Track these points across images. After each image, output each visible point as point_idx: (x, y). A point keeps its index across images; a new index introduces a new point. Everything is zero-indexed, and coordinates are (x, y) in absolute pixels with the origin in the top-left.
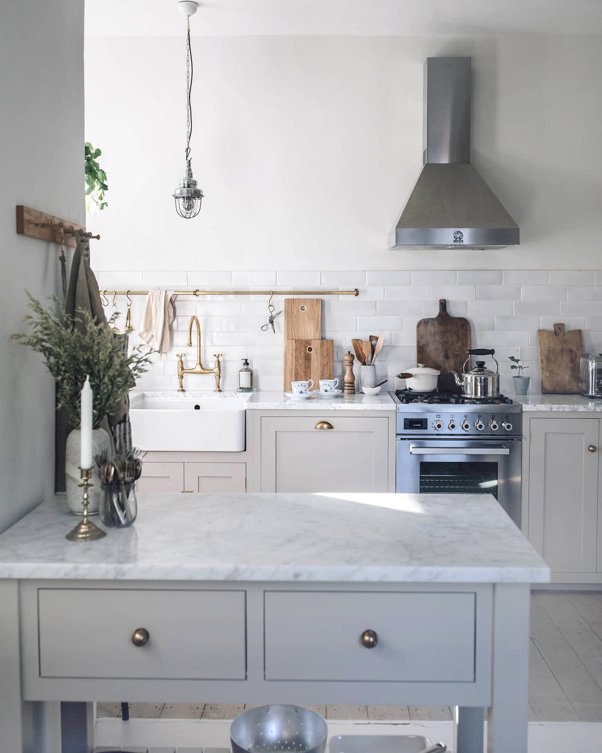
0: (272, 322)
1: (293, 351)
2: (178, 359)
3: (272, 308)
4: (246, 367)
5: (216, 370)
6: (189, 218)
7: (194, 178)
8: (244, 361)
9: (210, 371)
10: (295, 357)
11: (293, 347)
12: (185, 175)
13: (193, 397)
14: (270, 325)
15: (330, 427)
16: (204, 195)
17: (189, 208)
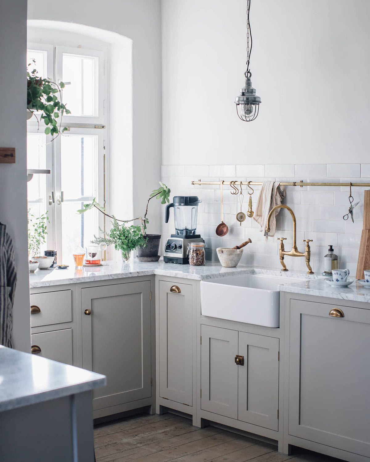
0: (351, 212)
1: (365, 241)
2: (280, 242)
3: (351, 199)
4: (330, 253)
5: (306, 254)
6: (249, 121)
7: (253, 86)
8: (329, 248)
9: (301, 254)
10: (367, 246)
11: (366, 236)
12: (244, 85)
13: (287, 276)
14: (350, 215)
15: (342, 315)
16: (261, 101)
17: (249, 111)
